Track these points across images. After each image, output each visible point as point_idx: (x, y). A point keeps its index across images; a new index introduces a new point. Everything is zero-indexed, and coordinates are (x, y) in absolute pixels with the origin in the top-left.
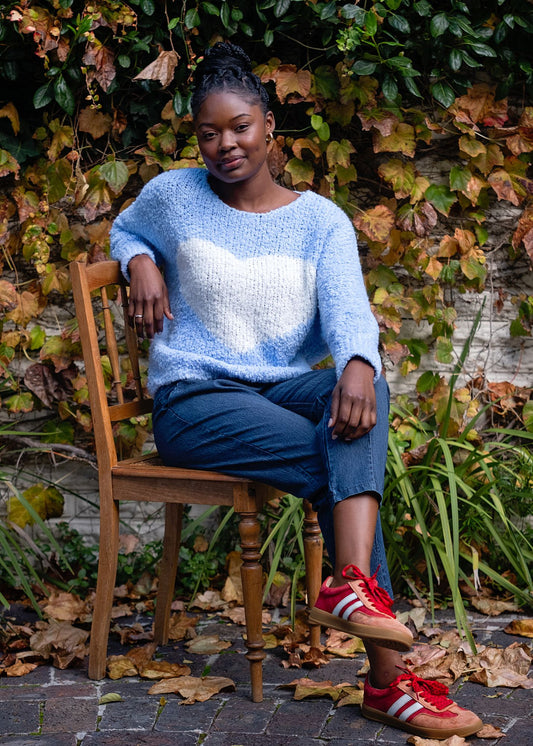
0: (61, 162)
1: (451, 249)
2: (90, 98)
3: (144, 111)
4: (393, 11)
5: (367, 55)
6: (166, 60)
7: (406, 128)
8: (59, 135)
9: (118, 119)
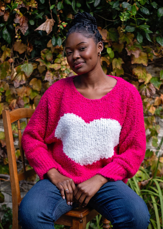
0: (6, 63)
1: (159, 102)
2: (16, 37)
3: (40, 44)
4: (142, 6)
5: (131, 24)
6: (49, 23)
7: (144, 54)
8: (5, 52)
9: (30, 46)
